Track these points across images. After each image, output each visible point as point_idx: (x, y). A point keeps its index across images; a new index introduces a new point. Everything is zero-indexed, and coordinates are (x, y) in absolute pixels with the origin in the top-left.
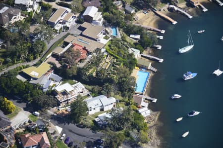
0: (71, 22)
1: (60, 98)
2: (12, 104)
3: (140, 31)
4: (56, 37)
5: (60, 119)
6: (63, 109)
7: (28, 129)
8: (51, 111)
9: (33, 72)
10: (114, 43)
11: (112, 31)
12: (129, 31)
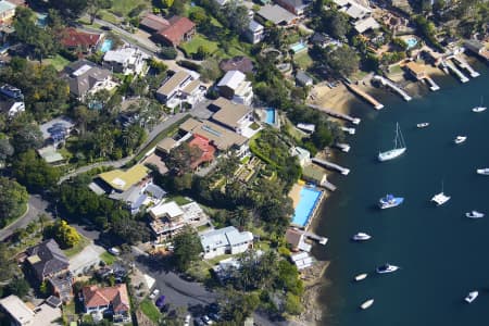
0: (197, 96)
1: (157, 226)
2: (74, 232)
3: (314, 117)
4: (167, 121)
5: (153, 264)
6: (161, 246)
7: (97, 277)
8: (140, 249)
9: (117, 179)
10: (267, 136)
11: (266, 115)
12: (296, 117)
